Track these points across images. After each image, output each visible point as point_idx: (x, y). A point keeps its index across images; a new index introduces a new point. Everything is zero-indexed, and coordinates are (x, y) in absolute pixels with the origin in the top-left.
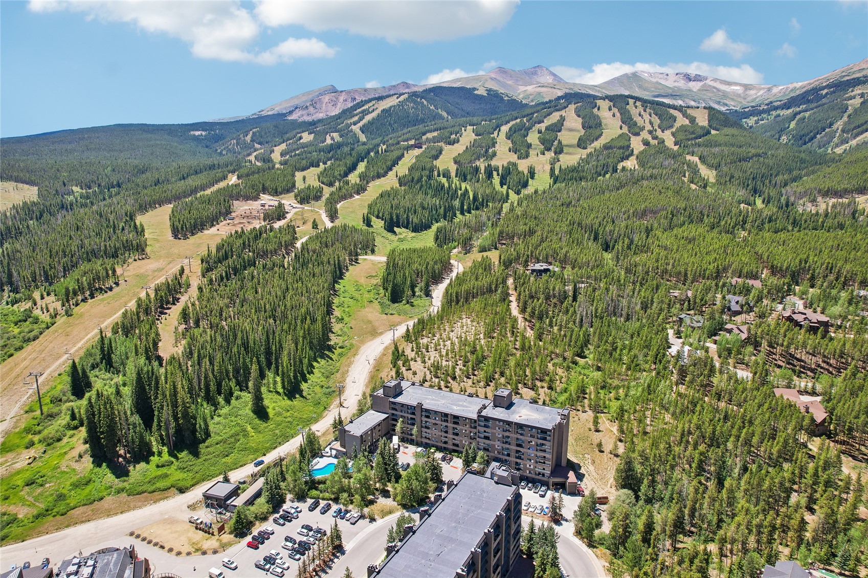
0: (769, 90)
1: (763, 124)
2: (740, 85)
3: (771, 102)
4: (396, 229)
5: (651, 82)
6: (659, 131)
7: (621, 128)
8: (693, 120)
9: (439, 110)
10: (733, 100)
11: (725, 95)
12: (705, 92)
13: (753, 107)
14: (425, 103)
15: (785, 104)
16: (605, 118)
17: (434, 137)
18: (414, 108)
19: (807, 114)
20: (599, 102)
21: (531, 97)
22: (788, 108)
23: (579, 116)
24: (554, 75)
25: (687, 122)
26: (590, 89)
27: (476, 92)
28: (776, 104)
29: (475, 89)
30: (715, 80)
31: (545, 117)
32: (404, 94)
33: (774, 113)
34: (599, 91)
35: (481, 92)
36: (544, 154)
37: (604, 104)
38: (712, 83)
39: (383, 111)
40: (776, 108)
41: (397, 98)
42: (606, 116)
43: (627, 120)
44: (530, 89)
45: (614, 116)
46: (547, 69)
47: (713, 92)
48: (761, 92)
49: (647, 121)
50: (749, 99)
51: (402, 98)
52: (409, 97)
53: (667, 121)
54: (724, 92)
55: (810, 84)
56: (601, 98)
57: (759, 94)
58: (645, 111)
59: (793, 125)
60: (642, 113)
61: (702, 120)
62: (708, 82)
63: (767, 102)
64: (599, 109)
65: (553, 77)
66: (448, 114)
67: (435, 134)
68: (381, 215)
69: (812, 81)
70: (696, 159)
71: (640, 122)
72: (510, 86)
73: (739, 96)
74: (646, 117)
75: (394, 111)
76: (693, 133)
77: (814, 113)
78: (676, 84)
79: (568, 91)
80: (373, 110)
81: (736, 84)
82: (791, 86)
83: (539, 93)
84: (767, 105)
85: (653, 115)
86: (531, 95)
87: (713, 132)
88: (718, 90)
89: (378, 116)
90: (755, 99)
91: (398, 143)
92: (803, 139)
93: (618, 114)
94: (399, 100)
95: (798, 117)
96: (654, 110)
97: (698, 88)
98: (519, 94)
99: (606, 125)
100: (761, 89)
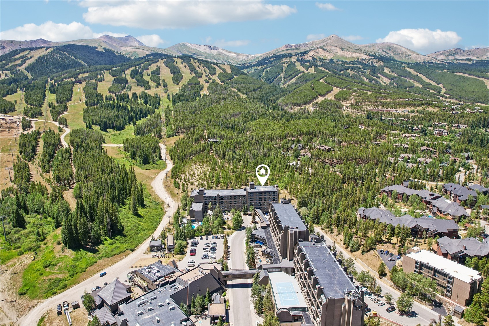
0: (248, 56)
1: (251, 73)
2: (235, 53)
3: (250, 63)
4: (107, 130)
5: (192, 49)
6: (210, 76)
7: (191, 74)
8: (224, 70)
9: (78, 60)
10: (232, 60)
11: (229, 58)
12: (219, 56)
13: (243, 64)
14: (67, 54)
15: (257, 64)
16: (181, 68)
17: (86, 77)
18: (60, 57)
19: (268, 69)
20: (176, 59)
21: (130, 54)
22: (259, 66)
23: (167, 66)
24: (139, 41)
25: (222, 71)
26: (162, 51)
27: (97, 49)
28: (253, 63)
29: (96, 47)
30: (223, 50)
31: (148, 66)
32: (50, 47)
33: (254, 68)
34: (168, 53)
35: (100, 49)
36: (158, 87)
37: (179, 61)
38: (222, 51)
39: (39, 58)
40: (254, 66)
41: (46, 50)
42: (182, 67)
43: (193, 69)
44: (129, 49)
45: (185, 67)
46: (134, 38)
47: (223, 56)
48: (244, 57)
49: (203, 70)
50: (240, 60)
51: (49, 50)
52: (54, 49)
53: (213, 71)
54: (228, 56)
55: (264, 55)
56: (175, 57)
57: (243, 58)
58: (200, 65)
59: (264, 74)
60: (199, 66)
61: (229, 71)
62: (220, 51)
63: (248, 62)
64: (176, 63)
65: (138, 43)
66: (85, 62)
67: (86, 75)
68: (94, 122)
69: (264, 54)
70: (235, 90)
71: (199, 71)
72: (115, 47)
73: (235, 58)
74: (202, 68)
75: (47, 58)
76: (227, 77)
77: (271, 69)
78: (205, 51)
79: (152, 52)
80: (31, 57)
81: (233, 52)
82: (256, 55)
83: (135, 52)
84: (249, 63)
85: (205, 67)
86: (131, 53)
87: (235, 77)
88: (225, 55)
89: (36, 61)
90: (242, 60)
91: (63, 79)
92: (270, 81)
93: (187, 66)
94: (47, 51)
95: (265, 70)
96: (205, 65)
97: (216, 53)
98: (122, 52)
99: (182, 72)
100: (244, 56)
